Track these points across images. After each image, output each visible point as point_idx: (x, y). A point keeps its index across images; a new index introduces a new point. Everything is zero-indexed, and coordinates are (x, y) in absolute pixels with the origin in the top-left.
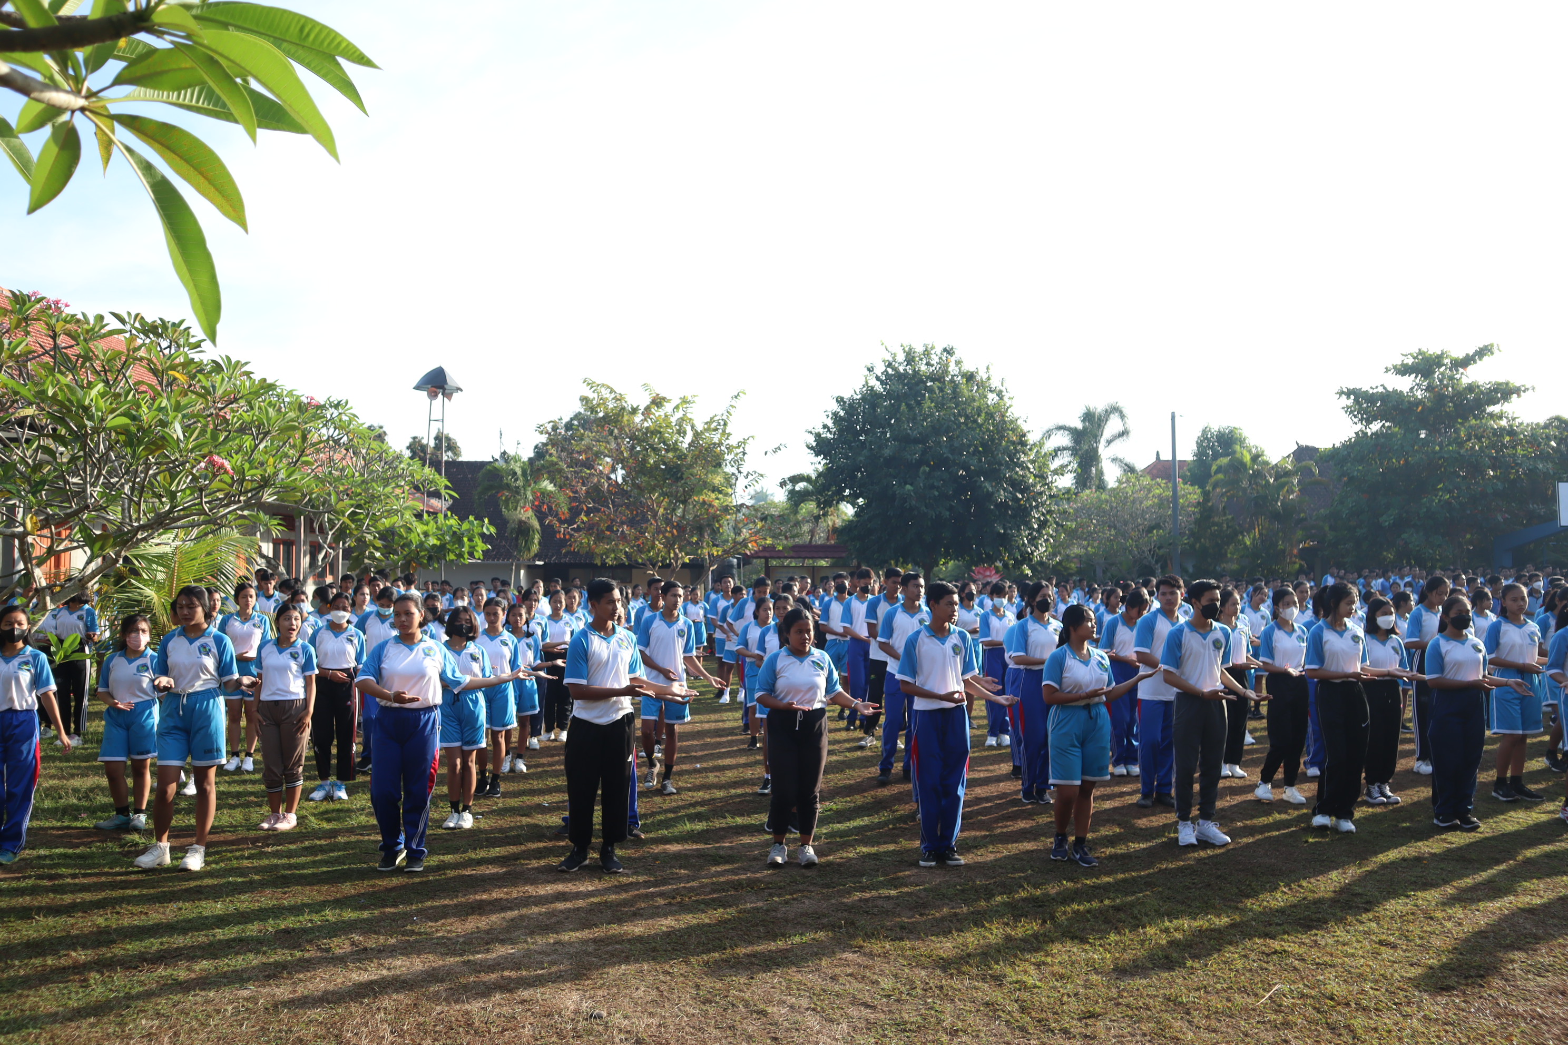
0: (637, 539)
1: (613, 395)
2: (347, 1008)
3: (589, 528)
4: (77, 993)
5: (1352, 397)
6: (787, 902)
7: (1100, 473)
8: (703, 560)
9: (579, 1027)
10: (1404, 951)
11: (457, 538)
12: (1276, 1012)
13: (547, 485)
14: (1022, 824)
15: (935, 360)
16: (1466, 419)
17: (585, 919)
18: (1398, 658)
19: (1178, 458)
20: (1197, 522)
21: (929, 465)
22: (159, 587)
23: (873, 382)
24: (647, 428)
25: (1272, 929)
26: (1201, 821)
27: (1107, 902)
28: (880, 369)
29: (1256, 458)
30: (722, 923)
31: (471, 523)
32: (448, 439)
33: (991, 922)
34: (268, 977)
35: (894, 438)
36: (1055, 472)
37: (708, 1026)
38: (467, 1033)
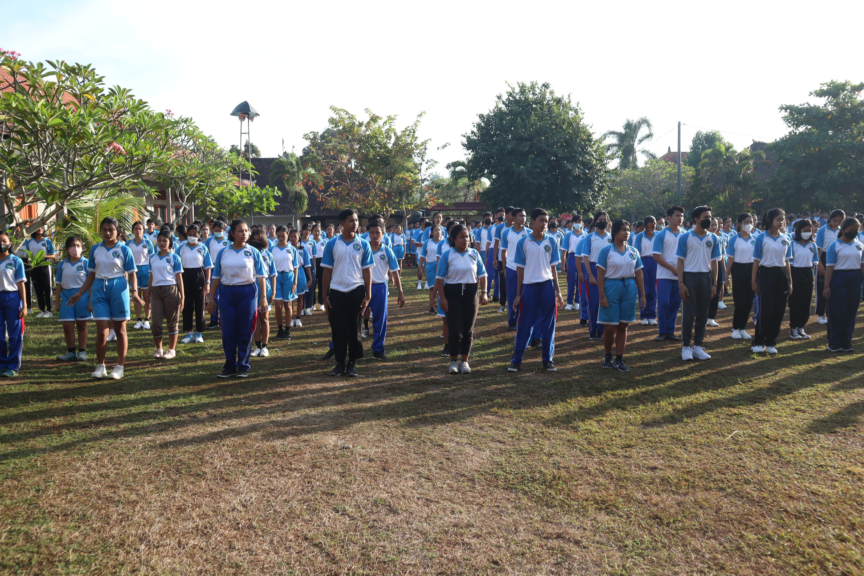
0: (364, 200)
1: (348, 116)
2: (206, 445)
3: (336, 195)
4: (56, 439)
5: (788, 111)
6: (454, 390)
7: (635, 159)
8: (403, 212)
9: (337, 453)
10: (810, 414)
11: (260, 199)
12: (735, 444)
13: (311, 171)
14: (588, 350)
15: (538, 91)
16: (858, 123)
17: (339, 400)
18: (812, 254)
19: (682, 150)
20: (692, 188)
21: (534, 154)
22: (89, 227)
23: (501, 105)
24: (368, 135)
25: (734, 403)
26: (695, 346)
27: (637, 389)
28: (505, 97)
29: (728, 148)
30: (417, 400)
31: (267, 189)
32: (252, 146)
33: (571, 398)
34: (161, 430)
35: (513, 138)
36: (609, 158)
37: (410, 452)
38: (274, 456)
